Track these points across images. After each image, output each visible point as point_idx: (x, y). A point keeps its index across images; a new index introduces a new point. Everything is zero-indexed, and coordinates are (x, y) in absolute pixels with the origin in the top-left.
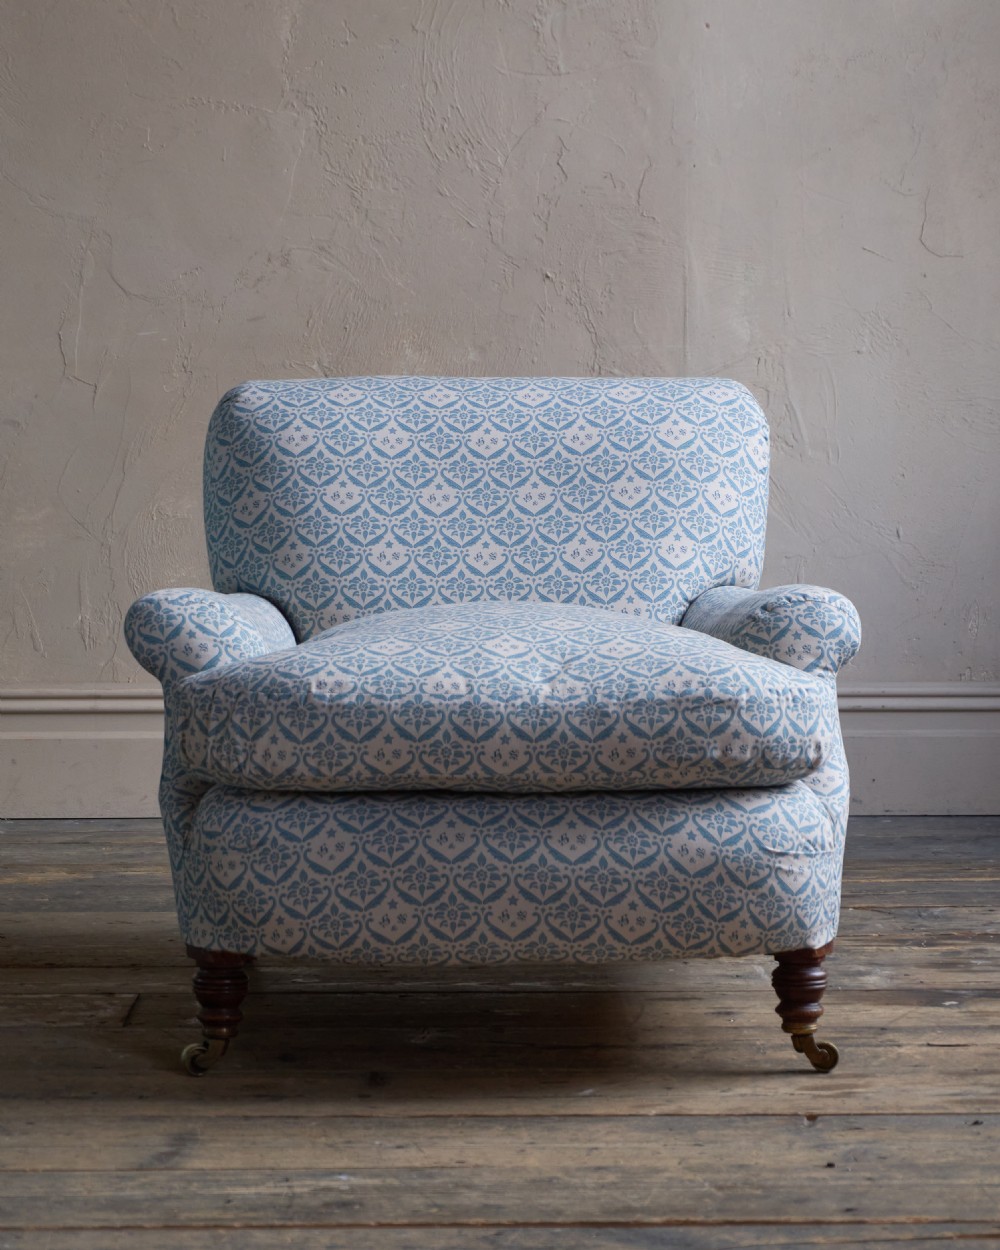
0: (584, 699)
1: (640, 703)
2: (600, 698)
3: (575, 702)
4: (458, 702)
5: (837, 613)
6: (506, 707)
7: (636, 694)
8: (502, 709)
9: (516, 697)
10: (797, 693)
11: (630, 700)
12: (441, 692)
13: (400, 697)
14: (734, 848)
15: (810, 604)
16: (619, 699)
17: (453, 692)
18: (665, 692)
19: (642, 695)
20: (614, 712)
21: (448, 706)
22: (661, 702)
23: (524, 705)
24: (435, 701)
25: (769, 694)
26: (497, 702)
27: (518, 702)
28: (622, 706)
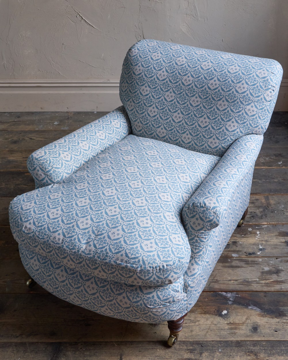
0: (92, 256)
1: (106, 263)
2: (96, 258)
3: (89, 256)
4: (58, 245)
5: (212, 214)
6: (70, 251)
7: (106, 259)
8: (68, 252)
9: (73, 249)
10: (162, 267)
11: (104, 261)
12: (54, 241)
13: (43, 239)
14: (137, 304)
15: (205, 209)
16: (101, 259)
17: (58, 242)
18: (114, 262)
19: (107, 261)
20: (98, 263)
21: (55, 246)
22: (112, 265)
23: (75, 252)
24: (52, 243)
25: (149, 268)
26: (68, 249)
27: (74, 251)
28: (101, 262)
